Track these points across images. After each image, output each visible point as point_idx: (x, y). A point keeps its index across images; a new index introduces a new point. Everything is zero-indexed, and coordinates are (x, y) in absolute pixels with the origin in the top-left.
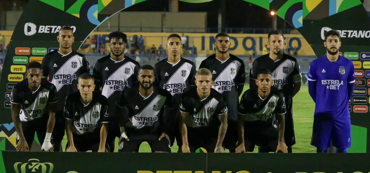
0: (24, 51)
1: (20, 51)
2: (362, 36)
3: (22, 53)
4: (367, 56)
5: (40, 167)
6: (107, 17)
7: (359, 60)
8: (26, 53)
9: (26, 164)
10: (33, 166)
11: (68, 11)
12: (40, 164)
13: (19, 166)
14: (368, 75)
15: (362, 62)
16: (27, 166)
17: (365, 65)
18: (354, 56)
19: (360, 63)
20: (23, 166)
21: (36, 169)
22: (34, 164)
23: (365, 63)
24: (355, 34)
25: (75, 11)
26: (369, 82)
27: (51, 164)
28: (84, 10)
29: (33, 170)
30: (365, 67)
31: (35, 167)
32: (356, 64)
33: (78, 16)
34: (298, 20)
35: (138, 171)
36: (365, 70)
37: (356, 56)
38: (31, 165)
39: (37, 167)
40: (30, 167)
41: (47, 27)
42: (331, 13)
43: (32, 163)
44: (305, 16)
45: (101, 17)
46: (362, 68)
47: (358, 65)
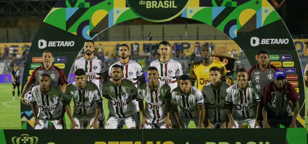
0: (38, 60)
1: (36, 60)
2: (282, 43)
3: (37, 61)
4: (286, 58)
5: (29, 140)
6: (96, 34)
7: (279, 60)
8: (40, 61)
9: (20, 138)
10: (25, 139)
11: (69, 31)
12: (29, 138)
13: (15, 139)
14: (287, 71)
15: (282, 62)
16: (20, 140)
17: (285, 64)
18: (276, 58)
19: (280, 63)
20: (18, 140)
21: (26, 141)
22: (25, 138)
23: (284, 63)
24: (276, 42)
25: (73, 31)
26: (287, 77)
27: (37, 138)
28: (80, 30)
29: (25, 142)
30: (284, 66)
31: (26, 140)
32: (277, 64)
33: (75, 34)
34: (234, 32)
35: (96, 142)
36: (284, 68)
37: (277, 57)
38: (23, 138)
39: (27, 140)
40: (22, 140)
41: (54, 42)
42: (258, 27)
43: (24, 137)
44: (238, 30)
45: (92, 34)
46: (282, 67)
47: (279, 64)
